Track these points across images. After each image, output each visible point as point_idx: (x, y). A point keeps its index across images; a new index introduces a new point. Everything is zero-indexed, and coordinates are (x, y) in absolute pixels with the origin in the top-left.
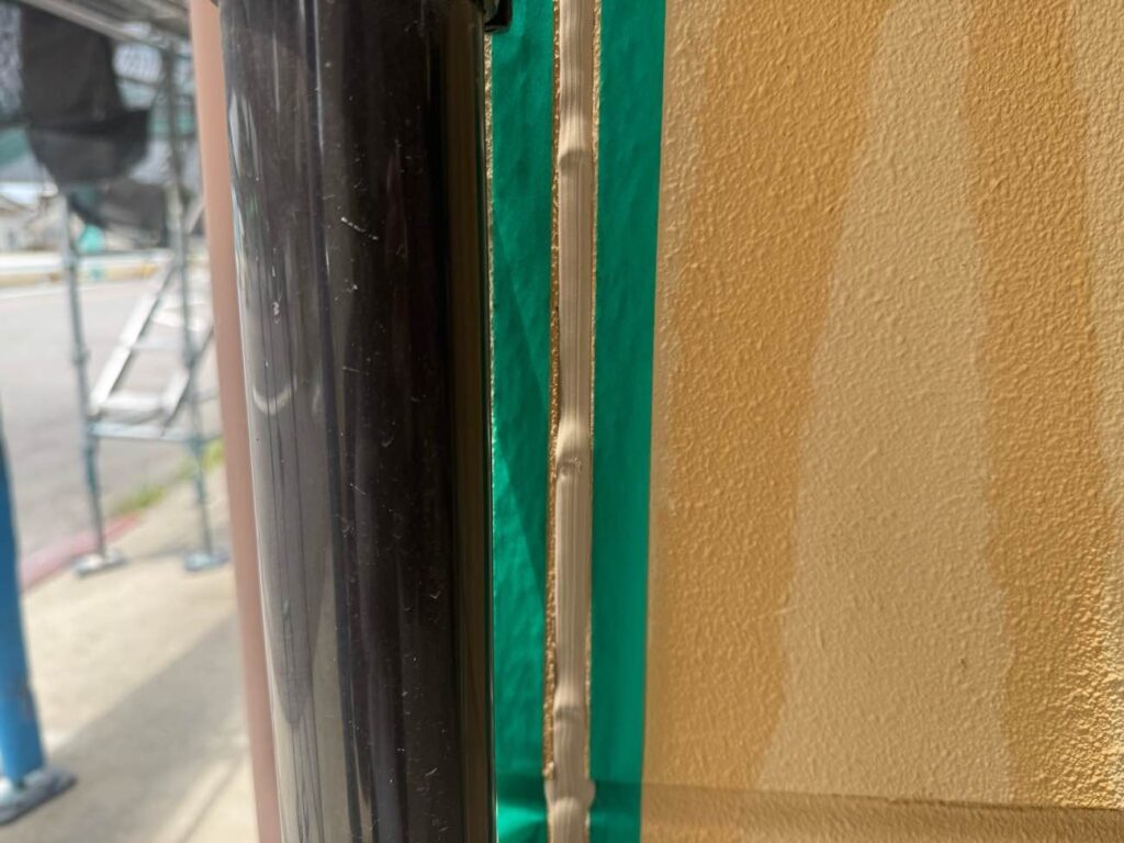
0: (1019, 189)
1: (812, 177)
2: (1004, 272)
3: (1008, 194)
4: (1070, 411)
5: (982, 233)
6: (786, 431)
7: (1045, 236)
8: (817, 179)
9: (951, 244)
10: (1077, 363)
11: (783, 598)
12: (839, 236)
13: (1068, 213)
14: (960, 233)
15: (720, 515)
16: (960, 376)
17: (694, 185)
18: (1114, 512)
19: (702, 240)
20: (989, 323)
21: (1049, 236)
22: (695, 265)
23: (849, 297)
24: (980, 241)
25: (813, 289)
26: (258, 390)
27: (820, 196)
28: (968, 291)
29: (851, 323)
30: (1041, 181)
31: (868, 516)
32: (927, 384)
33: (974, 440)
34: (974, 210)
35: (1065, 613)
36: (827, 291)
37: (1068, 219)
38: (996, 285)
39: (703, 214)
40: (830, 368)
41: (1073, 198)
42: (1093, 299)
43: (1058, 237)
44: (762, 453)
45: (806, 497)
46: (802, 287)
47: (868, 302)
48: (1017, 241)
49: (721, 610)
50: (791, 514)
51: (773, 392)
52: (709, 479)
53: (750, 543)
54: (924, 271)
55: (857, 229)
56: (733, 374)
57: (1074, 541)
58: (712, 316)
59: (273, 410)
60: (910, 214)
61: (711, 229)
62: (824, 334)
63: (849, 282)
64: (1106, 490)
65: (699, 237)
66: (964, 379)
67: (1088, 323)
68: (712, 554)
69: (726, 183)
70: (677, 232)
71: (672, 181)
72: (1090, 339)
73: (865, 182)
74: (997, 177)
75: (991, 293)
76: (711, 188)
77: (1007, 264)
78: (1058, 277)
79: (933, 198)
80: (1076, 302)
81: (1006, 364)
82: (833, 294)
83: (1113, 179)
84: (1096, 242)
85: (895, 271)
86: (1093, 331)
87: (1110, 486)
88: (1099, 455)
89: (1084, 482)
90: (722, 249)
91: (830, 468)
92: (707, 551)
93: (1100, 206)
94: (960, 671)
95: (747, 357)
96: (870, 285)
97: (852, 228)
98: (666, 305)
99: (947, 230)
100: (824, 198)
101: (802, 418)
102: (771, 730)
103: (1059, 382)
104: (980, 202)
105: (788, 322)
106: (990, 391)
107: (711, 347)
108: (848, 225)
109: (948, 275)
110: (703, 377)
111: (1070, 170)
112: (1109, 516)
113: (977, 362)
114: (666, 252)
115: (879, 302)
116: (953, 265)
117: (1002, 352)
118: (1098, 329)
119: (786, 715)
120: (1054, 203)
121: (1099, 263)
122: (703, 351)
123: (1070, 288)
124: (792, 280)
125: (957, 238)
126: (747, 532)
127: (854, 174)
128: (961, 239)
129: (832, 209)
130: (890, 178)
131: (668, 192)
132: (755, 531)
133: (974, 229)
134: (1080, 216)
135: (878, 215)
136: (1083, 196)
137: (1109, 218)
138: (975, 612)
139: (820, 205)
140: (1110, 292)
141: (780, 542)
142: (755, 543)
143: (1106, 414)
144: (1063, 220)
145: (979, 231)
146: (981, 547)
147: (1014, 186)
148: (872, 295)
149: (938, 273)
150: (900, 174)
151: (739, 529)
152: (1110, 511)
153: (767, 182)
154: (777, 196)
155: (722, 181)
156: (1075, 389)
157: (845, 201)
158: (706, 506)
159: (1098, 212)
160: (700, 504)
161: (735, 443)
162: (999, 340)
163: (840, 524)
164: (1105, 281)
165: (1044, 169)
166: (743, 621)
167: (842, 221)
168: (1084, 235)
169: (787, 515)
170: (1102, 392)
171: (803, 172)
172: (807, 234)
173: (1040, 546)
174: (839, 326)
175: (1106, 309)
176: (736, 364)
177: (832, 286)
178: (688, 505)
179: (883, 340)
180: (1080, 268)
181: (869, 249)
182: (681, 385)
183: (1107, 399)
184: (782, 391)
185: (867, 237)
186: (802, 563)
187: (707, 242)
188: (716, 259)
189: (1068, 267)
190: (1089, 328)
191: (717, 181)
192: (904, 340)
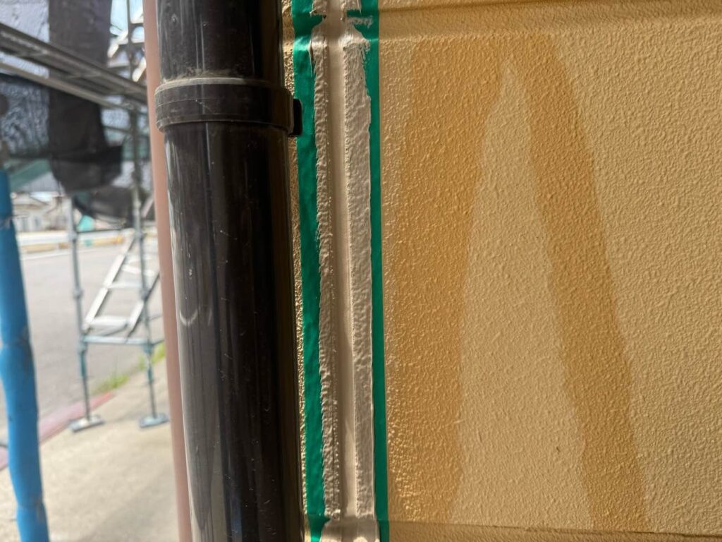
0: (562, 198)
1: (456, 197)
2: (558, 240)
3: (557, 201)
4: (601, 311)
5: (545, 221)
6: (453, 324)
7: (578, 221)
8: (458, 198)
9: (529, 228)
10: (601, 285)
11: (458, 414)
12: (471, 226)
13: (588, 209)
14: (533, 222)
15: (421, 370)
16: (540, 294)
17: (398, 203)
18: (631, 363)
19: (404, 229)
20: (553, 266)
21: (580, 222)
22: (401, 242)
23: (479, 255)
24: (544, 225)
25: (460, 252)
26: (182, 313)
27: (460, 207)
28: (541, 250)
29: (481, 268)
30: (573, 194)
31: (499, 368)
32: (523, 299)
33: (551, 327)
34: (540, 210)
35: (610, 420)
36: (468, 253)
37: (589, 213)
38: (555, 247)
39: (403, 217)
40: (472, 291)
41: (590, 202)
42: (606, 252)
43: (585, 221)
44: (441, 337)
45: (465, 358)
46: (455, 251)
47: (489, 258)
48: (564, 224)
49: (425, 422)
50: (458, 368)
51: (444, 305)
52: (415, 351)
53: (439, 384)
54: (516, 241)
55: (480, 222)
56: (424, 296)
57: (611, 379)
58: (411, 266)
59: (189, 323)
60: (507, 213)
61: (408, 224)
62: (468, 274)
63: (478, 248)
64: (624, 352)
65: (402, 228)
66: (542, 296)
67: (605, 264)
68: (419, 391)
69: (413, 202)
70: (391, 226)
71: (387, 202)
72: (607, 272)
73: (483, 199)
74: (550, 193)
75: (552, 251)
76: (406, 204)
77: (560, 236)
78: (587, 242)
79: (518, 205)
80: (598, 253)
81: (564, 287)
82: (471, 254)
83: (610, 191)
84: (605, 224)
85: (501, 242)
86: (608, 268)
87: (627, 349)
88: (619, 333)
89: (612, 348)
90: (414, 234)
91: (477, 343)
92: (416, 389)
93: (605, 205)
94: (556, 453)
95: (430, 287)
96: (489, 249)
97: (478, 221)
98: (387, 261)
99: (527, 220)
100: (462, 208)
101: (460, 318)
102: (456, 489)
103: (593, 295)
104: (543, 206)
105: (449, 269)
106: (557, 301)
107: (412, 282)
108: (476, 220)
109: (529, 243)
110: (409, 298)
111: (587, 189)
112: (628, 366)
113: (549, 286)
114: (386, 236)
115: (494, 257)
116: (531, 238)
117: (562, 281)
118: (611, 267)
119: (464, 480)
120: (581, 205)
121: (608, 234)
122: (408, 285)
123: (593, 247)
124: (449, 248)
125: (532, 224)
126: (436, 379)
127: (477, 195)
128: (534, 225)
129: (467, 213)
130: (495, 196)
131: (386, 206)
132: (441, 378)
133: (541, 220)
134: (595, 211)
135: (490, 215)
136: (595, 201)
137: (610, 211)
138: (562, 420)
139: (460, 211)
140: (615, 249)
141: (454, 383)
142: (441, 385)
143: (620, 312)
144: (586, 213)
145: (543, 220)
146: (561, 384)
147: (559, 197)
148: (490, 254)
149: (523, 242)
150: (500, 194)
151: (432, 377)
152: (629, 363)
153: (433, 201)
154: (439, 207)
155: (412, 200)
156: (602, 299)
157: (473, 208)
158: (414, 365)
159: (604, 208)
160: (411, 364)
161: (427, 331)
162: (560, 275)
163: (484, 374)
164: (611, 243)
165: (574, 188)
166: (438, 427)
167: (473, 218)
168: (598, 220)
169: (456, 369)
170: (616, 300)
171: (451, 195)
172: (455, 225)
173: (593, 384)
174: (475, 270)
175: (613, 257)
176: (425, 291)
177: (470, 250)
178: (405, 365)
179: (498, 277)
180: (598, 237)
181: (487, 231)
182: (397, 302)
183: (619, 304)
184: (449, 304)
185: (486, 225)
186: (466, 395)
187: (406, 231)
188: (411, 239)
189: (592, 237)
190: (605, 267)
191: (409, 201)
192: (509, 276)
